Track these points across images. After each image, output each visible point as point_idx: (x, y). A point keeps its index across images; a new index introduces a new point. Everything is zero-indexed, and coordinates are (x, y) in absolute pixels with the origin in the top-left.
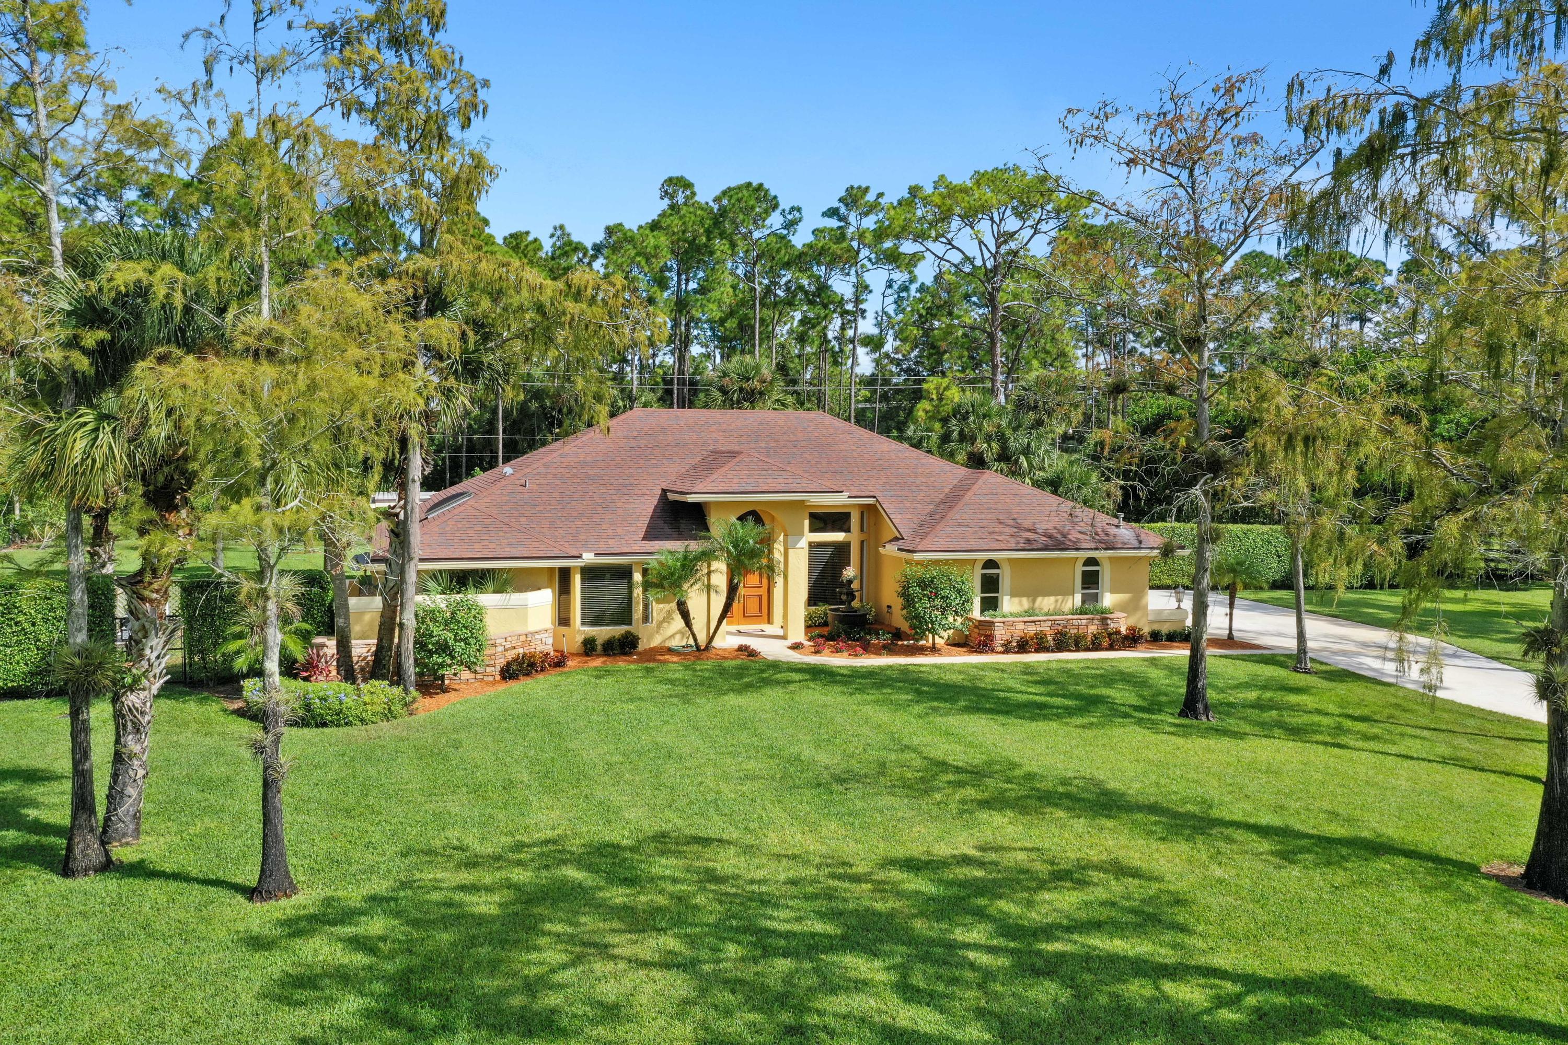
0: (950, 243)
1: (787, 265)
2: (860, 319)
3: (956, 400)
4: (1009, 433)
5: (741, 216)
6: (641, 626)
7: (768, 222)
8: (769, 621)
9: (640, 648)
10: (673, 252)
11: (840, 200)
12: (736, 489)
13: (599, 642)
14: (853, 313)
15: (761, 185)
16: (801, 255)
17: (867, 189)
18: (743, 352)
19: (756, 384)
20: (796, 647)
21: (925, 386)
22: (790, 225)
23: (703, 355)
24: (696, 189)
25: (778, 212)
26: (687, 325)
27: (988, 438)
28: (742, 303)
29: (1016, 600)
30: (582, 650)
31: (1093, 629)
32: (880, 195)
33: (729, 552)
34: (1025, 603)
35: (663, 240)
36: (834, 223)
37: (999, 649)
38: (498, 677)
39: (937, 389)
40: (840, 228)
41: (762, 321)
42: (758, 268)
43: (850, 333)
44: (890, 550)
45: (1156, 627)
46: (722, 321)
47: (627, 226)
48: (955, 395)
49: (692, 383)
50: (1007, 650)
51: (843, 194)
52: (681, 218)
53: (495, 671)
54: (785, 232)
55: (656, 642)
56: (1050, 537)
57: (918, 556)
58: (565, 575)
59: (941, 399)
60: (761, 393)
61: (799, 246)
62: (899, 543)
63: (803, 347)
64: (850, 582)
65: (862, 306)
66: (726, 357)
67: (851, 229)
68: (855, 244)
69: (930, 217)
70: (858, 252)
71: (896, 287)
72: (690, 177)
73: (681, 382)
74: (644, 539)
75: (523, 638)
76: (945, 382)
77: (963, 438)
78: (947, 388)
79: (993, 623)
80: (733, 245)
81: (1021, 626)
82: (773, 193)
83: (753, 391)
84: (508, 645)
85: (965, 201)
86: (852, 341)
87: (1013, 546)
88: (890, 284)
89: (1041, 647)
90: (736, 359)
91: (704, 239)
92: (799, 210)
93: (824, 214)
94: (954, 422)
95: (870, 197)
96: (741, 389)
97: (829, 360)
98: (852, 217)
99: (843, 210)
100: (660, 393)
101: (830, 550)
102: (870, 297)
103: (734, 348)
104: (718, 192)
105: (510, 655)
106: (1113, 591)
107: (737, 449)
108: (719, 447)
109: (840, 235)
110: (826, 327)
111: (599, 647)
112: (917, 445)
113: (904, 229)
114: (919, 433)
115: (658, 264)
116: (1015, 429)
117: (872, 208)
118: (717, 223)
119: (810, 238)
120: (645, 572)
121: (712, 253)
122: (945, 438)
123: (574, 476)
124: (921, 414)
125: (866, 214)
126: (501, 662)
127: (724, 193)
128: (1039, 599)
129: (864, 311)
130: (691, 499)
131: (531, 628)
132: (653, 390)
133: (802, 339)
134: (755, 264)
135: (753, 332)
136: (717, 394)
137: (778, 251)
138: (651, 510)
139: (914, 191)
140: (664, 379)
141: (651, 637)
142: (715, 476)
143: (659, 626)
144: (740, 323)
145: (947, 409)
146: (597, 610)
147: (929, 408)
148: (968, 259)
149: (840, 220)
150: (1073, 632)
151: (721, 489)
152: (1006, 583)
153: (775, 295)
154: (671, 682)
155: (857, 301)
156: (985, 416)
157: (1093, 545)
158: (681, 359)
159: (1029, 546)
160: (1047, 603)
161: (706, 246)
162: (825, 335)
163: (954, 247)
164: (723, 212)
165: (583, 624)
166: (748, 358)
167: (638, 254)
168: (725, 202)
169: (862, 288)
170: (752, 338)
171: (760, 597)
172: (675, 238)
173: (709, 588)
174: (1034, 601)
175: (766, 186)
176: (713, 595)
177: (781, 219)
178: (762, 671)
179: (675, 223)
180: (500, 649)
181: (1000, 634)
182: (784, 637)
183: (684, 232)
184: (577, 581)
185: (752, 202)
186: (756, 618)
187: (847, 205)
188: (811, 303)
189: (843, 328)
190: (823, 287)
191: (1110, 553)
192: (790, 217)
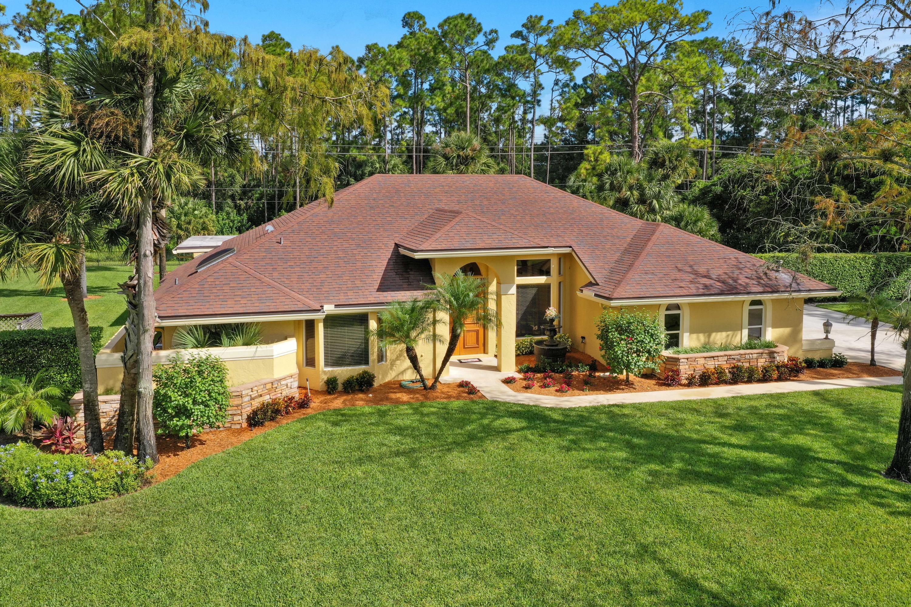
0: (602, 50)
1: (487, 71)
2: (536, 107)
3: (608, 161)
4: (645, 184)
5: (457, 37)
6: (377, 365)
7: (475, 40)
8: (485, 351)
9: (376, 384)
10: (411, 63)
11: (523, 26)
12: (457, 246)
13: (340, 381)
14: (532, 103)
15: (470, 15)
16: (498, 64)
17: (541, 18)
18: (459, 130)
19: (469, 152)
20: (508, 381)
21: (586, 151)
22: (490, 43)
23: (433, 132)
24: (427, 20)
25: (482, 34)
26: (422, 113)
27: (631, 188)
28: (457, 98)
29: (694, 336)
30: (325, 388)
31: (762, 362)
32: (550, 21)
33: (450, 303)
34: (702, 338)
35: (405, 54)
36: (518, 42)
37: (684, 382)
38: (245, 425)
39: (594, 153)
40: (523, 45)
41: (471, 109)
42: (468, 72)
43: (529, 117)
44: (588, 294)
45: (810, 356)
46: (445, 109)
47: (380, 45)
48: (606, 157)
49: (426, 151)
50: (690, 384)
51: (525, 21)
52: (416, 40)
53: (242, 420)
54: (486, 48)
55: (390, 376)
56: (723, 282)
57: (614, 303)
58: (310, 325)
59: (596, 160)
60: (473, 159)
61: (496, 58)
62: (595, 288)
63: (498, 126)
64: (552, 320)
65: (538, 98)
66: (448, 133)
67: (531, 45)
68: (533, 56)
69: (588, 33)
70: (535, 61)
71: (560, 84)
72: (422, 12)
73: (418, 150)
74: (379, 290)
75: (269, 386)
76: (599, 148)
77: (613, 188)
78: (601, 153)
79: (678, 360)
80: (452, 58)
81: (702, 361)
82: (478, 21)
83: (467, 157)
84: (254, 394)
85: (616, 19)
86: (532, 122)
87: (694, 291)
88: (556, 83)
89: (720, 381)
90: (454, 134)
91: (432, 54)
92: (496, 32)
93: (512, 36)
94: (606, 176)
95: (544, 23)
96: (459, 156)
97: (516, 134)
98: (532, 37)
99: (525, 32)
100: (404, 158)
101: (534, 291)
102: (542, 92)
103: (453, 128)
104: (441, 20)
105: (256, 404)
106: (774, 326)
107: (456, 208)
108: (442, 206)
109: (523, 50)
110: (514, 112)
111: (340, 387)
112: (575, 192)
113: (571, 40)
114: (577, 184)
115: (401, 71)
116: (650, 181)
117: (544, 31)
118: (441, 43)
119: (503, 53)
120: (380, 321)
121: (437, 63)
122: (600, 188)
123: (323, 233)
124: (583, 171)
125: (541, 35)
126: (247, 410)
127: (445, 21)
128: (714, 335)
129: (539, 101)
130: (418, 256)
131: (277, 375)
132: (400, 156)
133: (497, 121)
134: (466, 70)
135: (466, 117)
136: (441, 159)
137: (482, 61)
138: (385, 263)
139: (577, 15)
140: (407, 149)
141: (385, 374)
142: (438, 235)
143: (393, 364)
144: (456, 111)
145: (601, 167)
146: (338, 353)
147: (588, 167)
148: (615, 62)
149: (523, 39)
150: (746, 365)
151: (444, 247)
152: (685, 321)
153: (480, 92)
154: (400, 430)
155: (534, 94)
156: (628, 172)
157: (761, 289)
158: (419, 134)
159: (707, 291)
160: (719, 338)
161: (433, 58)
162: (513, 118)
163: (605, 54)
164: (445, 34)
165: (326, 365)
166: (463, 133)
167: (388, 64)
168: (446, 28)
169: (538, 86)
170: (465, 121)
171: (477, 332)
172: (413, 53)
173: (435, 338)
174: (709, 336)
175: (474, 16)
176: (438, 344)
177: (484, 39)
178: (483, 416)
179: (413, 44)
180: (247, 399)
181: (685, 370)
182: (497, 369)
183: (419, 49)
184: (320, 329)
185: (464, 27)
186: (473, 349)
187: (528, 29)
188: (503, 96)
189: (525, 112)
190: (512, 86)
191: (775, 296)
192: (490, 37)
